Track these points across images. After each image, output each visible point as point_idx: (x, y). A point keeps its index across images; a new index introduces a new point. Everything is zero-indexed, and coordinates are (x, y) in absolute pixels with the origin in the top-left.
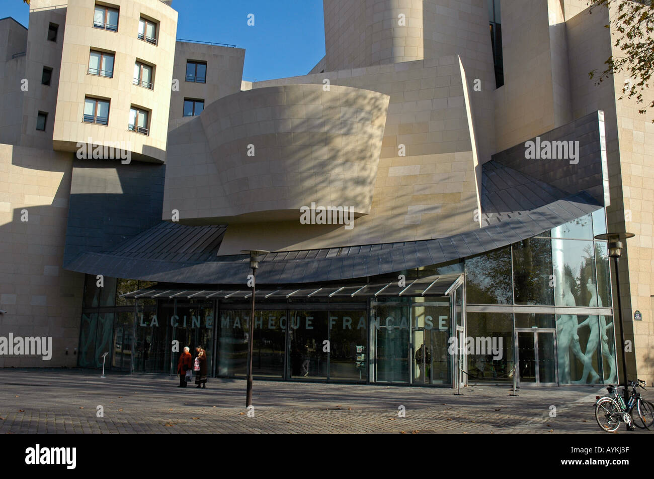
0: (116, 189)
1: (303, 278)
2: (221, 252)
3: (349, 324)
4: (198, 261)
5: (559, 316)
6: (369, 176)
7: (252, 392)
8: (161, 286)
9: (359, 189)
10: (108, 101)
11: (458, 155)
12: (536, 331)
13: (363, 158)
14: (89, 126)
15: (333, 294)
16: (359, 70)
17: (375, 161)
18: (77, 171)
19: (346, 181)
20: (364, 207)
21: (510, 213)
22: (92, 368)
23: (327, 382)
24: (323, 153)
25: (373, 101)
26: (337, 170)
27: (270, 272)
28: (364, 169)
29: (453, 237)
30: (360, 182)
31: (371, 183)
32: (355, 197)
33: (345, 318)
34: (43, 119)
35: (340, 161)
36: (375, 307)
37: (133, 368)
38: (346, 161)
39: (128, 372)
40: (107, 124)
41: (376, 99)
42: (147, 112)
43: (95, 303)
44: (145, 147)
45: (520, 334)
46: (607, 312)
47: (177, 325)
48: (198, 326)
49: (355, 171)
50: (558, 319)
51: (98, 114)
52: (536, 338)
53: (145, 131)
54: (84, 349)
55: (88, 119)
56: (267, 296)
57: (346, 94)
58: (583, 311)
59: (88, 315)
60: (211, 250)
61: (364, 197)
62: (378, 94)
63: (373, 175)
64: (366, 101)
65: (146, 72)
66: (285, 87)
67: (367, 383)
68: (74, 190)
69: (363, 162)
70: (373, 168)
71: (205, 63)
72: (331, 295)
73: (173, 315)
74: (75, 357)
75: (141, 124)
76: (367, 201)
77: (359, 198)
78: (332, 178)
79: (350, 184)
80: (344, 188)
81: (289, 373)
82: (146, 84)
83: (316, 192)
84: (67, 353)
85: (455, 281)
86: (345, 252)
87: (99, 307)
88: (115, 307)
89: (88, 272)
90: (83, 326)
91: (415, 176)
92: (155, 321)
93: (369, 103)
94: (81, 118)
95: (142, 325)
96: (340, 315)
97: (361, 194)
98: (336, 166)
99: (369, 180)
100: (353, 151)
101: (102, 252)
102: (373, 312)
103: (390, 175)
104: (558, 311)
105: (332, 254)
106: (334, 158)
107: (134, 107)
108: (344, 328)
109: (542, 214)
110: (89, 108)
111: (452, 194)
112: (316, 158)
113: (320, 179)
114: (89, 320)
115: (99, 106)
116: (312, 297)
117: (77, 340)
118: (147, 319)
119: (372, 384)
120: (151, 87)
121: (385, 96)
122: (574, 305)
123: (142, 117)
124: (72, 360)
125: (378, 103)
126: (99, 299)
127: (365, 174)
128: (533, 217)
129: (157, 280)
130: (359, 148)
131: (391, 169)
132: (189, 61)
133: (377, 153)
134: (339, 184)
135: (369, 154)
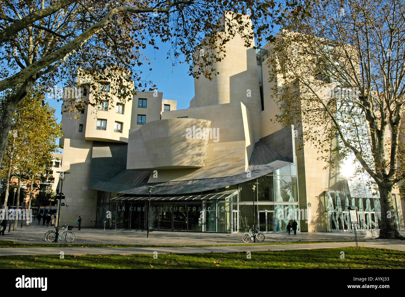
0: (110, 155)
1: (177, 192)
2: (149, 182)
3: (195, 209)
4: (140, 186)
5: (276, 206)
6: (202, 153)
7: (149, 235)
8: (126, 195)
9: (199, 158)
10: (106, 120)
11: (240, 142)
12: (267, 211)
13: (200, 146)
14: (99, 131)
15: (187, 199)
16: (203, 107)
17: (205, 146)
18: (94, 148)
19: (193, 155)
20: (201, 164)
21: (258, 166)
22: (101, 227)
23: (187, 232)
24: (184, 145)
25: (203, 124)
26: (189, 151)
27: (166, 190)
28: (200, 150)
29: (234, 176)
30: (199, 155)
31: (204, 155)
32: (197, 161)
33: (193, 208)
34: (81, 127)
35: (190, 147)
36: (204, 203)
37: (116, 227)
38: (193, 147)
39: (114, 229)
40: (105, 130)
41: (205, 123)
42: (122, 124)
43: (102, 201)
44: (121, 138)
45: (260, 213)
46: (297, 204)
47: (132, 210)
48: (140, 211)
49: (197, 151)
50: (275, 207)
51: (102, 126)
52: (266, 214)
53: (121, 131)
54: (98, 220)
55: (99, 128)
56: (163, 200)
57: (192, 122)
58: (286, 203)
59: (99, 206)
60: (145, 181)
61: (201, 161)
62: (205, 121)
63: (204, 152)
64: (200, 124)
65: (121, 107)
66: (170, 119)
67: (201, 232)
68: (93, 157)
69: (200, 148)
70: (204, 149)
71: (146, 99)
72: (186, 199)
73: (130, 206)
74: (95, 223)
75: (119, 128)
76: (202, 162)
77: (199, 161)
78: (187, 154)
79: (195, 156)
80: (193, 158)
81: (173, 229)
82: (121, 112)
83: (181, 160)
84: (92, 221)
85: (232, 193)
86: (195, 182)
87: (103, 203)
88: (110, 203)
89: (99, 190)
90: (98, 210)
91: (223, 151)
92: (124, 209)
93: (202, 124)
94: (96, 128)
95: (119, 210)
96: (192, 206)
97: (200, 159)
98: (189, 149)
99: (203, 154)
100: (195, 144)
101: (104, 181)
102: (204, 205)
103: (214, 150)
104: (275, 204)
105: (190, 183)
106: (188, 146)
107: (116, 122)
108: (193, 211)
109: (268, 167)
110: (99, 123)
111: (236, 158)
112: (180, 147)
113: (181, 155)
114: (100, 208)
115: (103, 122)
116: (179, 200)
117: (95, 216)
118: (121, 208)
119: (203, 232)
120: (123, 113)
121: (208, 121)
122: (282, 201)
123: (119, 125)
124: (94, 224)
125: (205, 124)
126: (103, 200)
127: (201, 152)
128: (265, 167)
129: (124, 193)
130: (198, 142)
131: (214, 148)
132: (139, 99)
133: (206, 143)
134: (190, 157)
135: (202, 144)
